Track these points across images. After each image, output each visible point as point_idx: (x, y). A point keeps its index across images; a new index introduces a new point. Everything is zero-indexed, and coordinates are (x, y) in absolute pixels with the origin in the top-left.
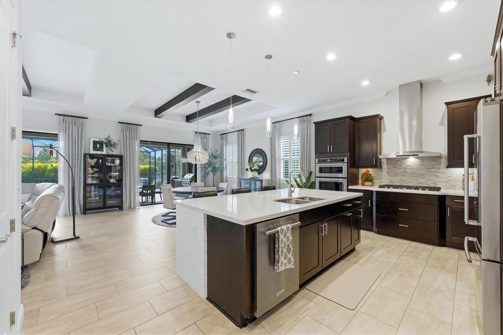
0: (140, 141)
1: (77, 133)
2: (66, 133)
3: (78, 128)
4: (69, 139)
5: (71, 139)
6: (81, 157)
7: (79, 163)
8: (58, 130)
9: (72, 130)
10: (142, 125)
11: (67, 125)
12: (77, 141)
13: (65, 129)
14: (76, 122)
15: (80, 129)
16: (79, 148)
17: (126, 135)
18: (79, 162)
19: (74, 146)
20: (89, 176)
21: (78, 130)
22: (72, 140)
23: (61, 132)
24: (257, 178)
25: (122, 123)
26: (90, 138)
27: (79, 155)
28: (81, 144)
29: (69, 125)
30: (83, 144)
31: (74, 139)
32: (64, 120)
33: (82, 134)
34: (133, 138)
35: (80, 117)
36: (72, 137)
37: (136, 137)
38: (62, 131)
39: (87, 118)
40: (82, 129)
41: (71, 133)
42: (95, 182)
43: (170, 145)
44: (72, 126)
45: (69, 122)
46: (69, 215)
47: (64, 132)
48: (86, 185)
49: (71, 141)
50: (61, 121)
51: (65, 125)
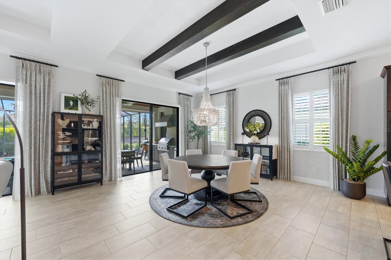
0: (123, 100)
1: (42, 85)
2: (26, 83)
3: (44, 78)
4: (31, 92)
5: (33, 92)
6: (48, 117)
7: (45, 125)
8: (14, 80)
9: (36, 81)
10: (124, 81)
11: (29, 73)
12: (42, 95)
13: (24, 77)
14: (42, 70)
15: (47, 79)
16: (46, 105)
17: (106, 91)
18: (45, 123)
19: (38, 101)
20: (59, 142)
21: (44, 81)
22: (36, 93)
23: (19, 82)
24: (257, 143)
25: (100, 76)
26: (61, 93)
27: (46, 115)
28: (48, 99)
29: (31, 74)
30: (51, 99)
31: (38, 91)
32: (24, 65)
33: (49, 86)
34: (114, 96)
35: (47, 64)
36: (36, 90)
37: (118, 95)
38: (21, 80)
39: (57, 66)
40: (49, 80)
41: (33, 84)
42: (67, 150)
43: (153, 106)
44: (36, 74)
45: (31, 69)
47: (24, 82)
48: (55, 154)
49: (33, 94)
50: (20, 67)
51: (24, 73)
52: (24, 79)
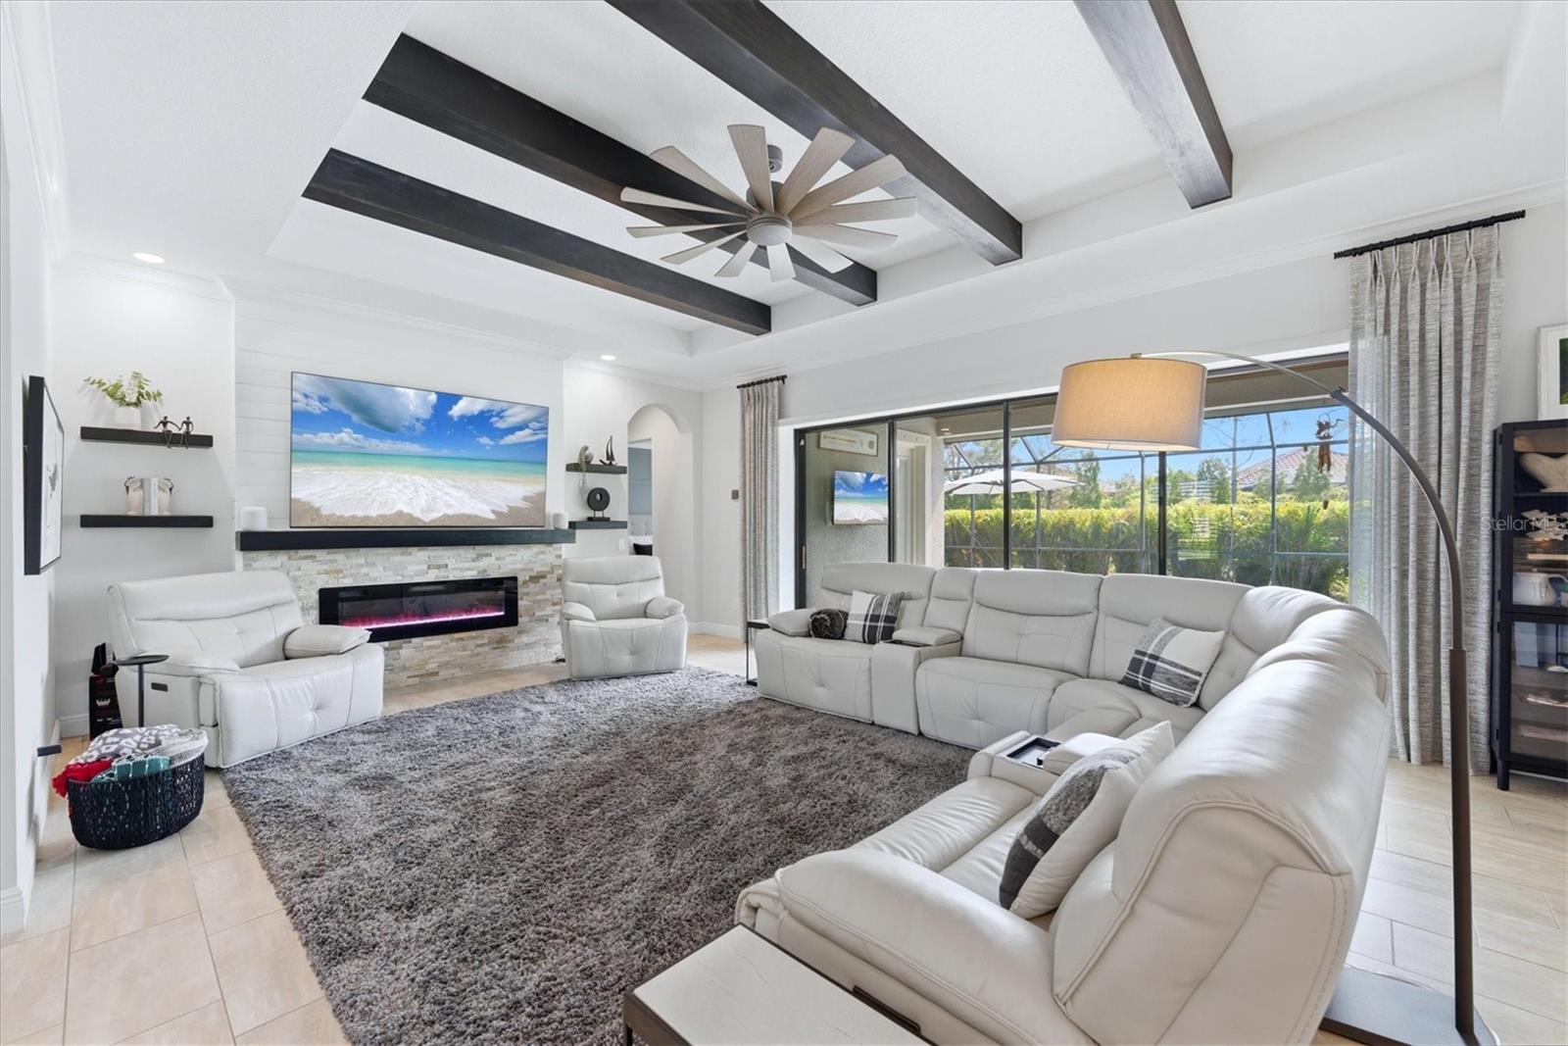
1: (1449, 319)
2: (1387, 332)
3: (1458, 290)
4: (1404, 363)
5: (1414, 358)
6: (1474, 450)
7: (1462, 484)
8: (1348, 333)
9: (1422, 312)
11: (1396, 290)
12: (1449, 362)
13: (1381, 312)
14: (1448, 261)
15: (1469, 290)
16: (1466, 402)
18: (1462, 475)
19: (1433, 391)
20: (1531, 557)
21: (1458, 301)
22: (1422, 360)
23: (1364, 336)
26: (1539, 329)
27: (1464, 440)
28: (1478, 374)
29: (1404, 290)
30: (1490, 372)
31: (1432, 352)
32: (1380, 268)
33: (1481, 314)
35: (1469, 226)
36: (1423, 349)
38: (1369, 328)
39: (1521, 214)
40: (1482, 291)
41: (1414, 327)
44: (1423, 286)
45: (1403, 273)
46: (1403, 757)
47: (1380, 330)
49: (1414, 369)
50: (1365, 281)
51: (1381, 295)
52: (1381, 319)
